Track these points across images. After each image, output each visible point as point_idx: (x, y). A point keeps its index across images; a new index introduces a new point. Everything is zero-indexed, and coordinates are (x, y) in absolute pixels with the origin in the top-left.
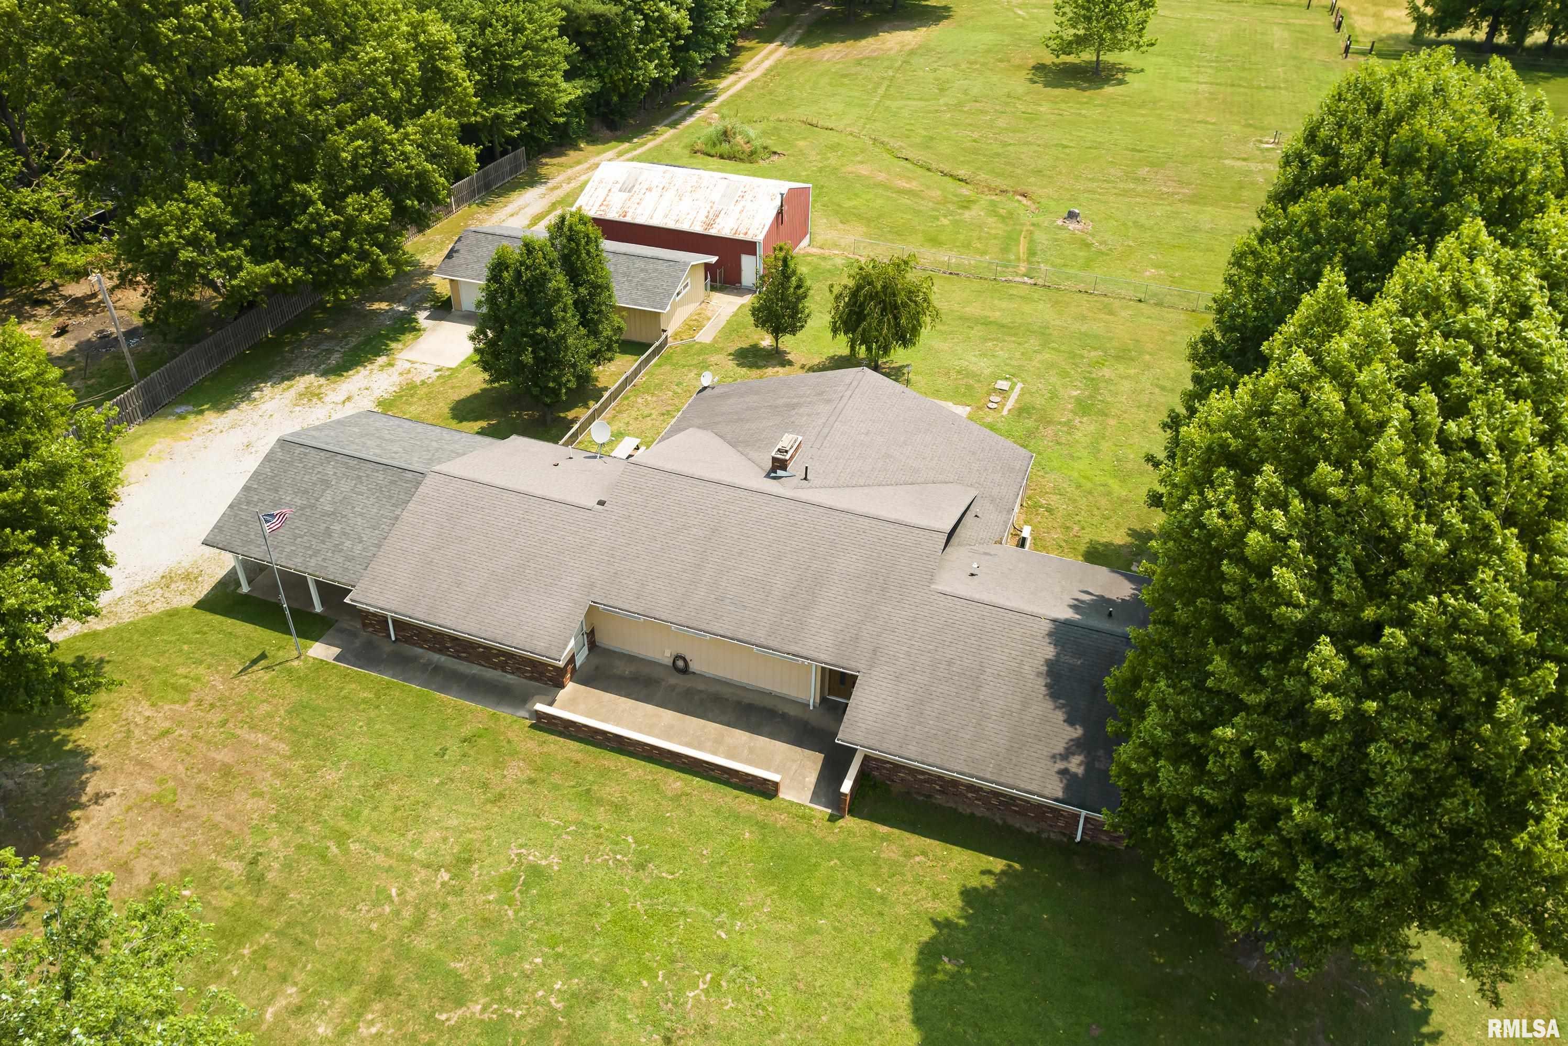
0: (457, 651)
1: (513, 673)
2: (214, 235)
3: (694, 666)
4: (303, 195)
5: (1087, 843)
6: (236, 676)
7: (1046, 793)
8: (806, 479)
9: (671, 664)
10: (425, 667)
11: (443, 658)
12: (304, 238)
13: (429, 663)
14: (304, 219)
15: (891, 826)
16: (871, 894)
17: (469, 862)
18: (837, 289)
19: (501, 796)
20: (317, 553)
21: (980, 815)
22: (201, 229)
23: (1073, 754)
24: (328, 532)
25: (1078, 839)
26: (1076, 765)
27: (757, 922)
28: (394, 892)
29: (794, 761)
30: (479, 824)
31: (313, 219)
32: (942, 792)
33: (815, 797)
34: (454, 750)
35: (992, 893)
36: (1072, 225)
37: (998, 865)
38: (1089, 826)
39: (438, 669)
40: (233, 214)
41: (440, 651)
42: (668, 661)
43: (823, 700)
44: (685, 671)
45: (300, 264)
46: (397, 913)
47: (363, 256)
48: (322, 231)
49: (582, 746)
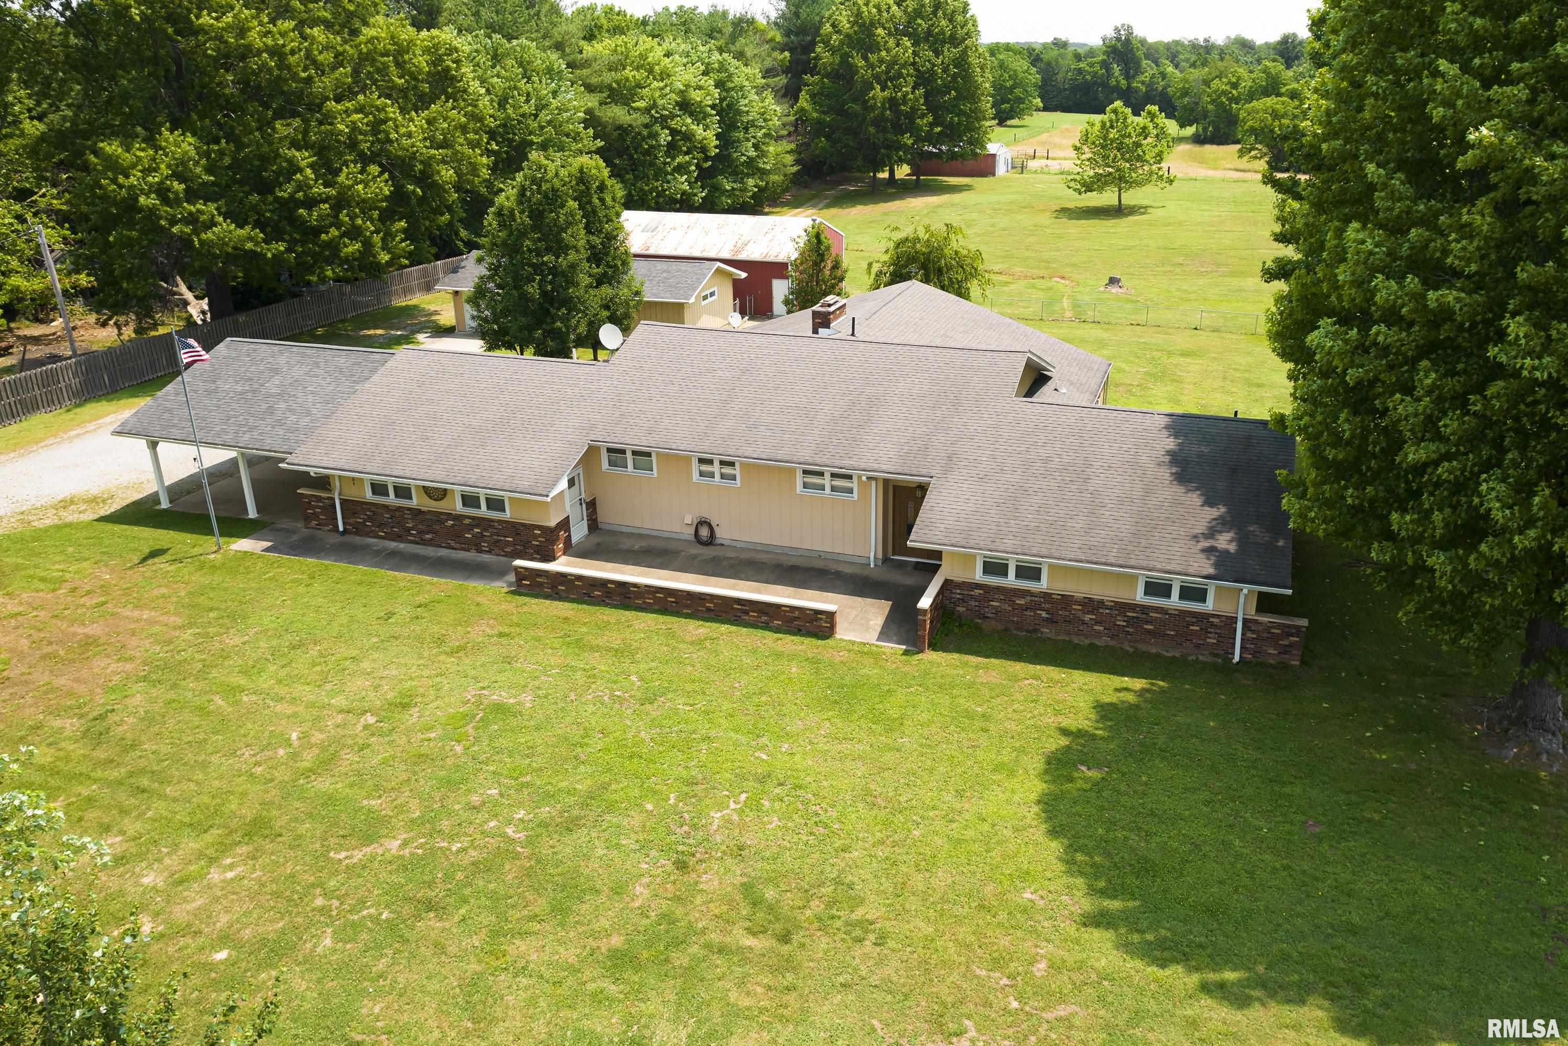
0: (420, 532)
1: (489, 552)
2: (183, 186)
3: (722, 534)
4: (291, 161)
5: (1249, 662)
6: (131, 568)
7: (1191, 570)
8: (853, 334)
9: (692, 538)
10: (378, 553)
11: (402, 545)
12: (288, 207)
13: (385, 549)
14: (290, 188)
15: (987, 657)
16: (970, 715)
17: (405, 706)
18: (876, 268)
19: (460, 649)
20: (251, 429)
21: (1103, 644)
22: (167, 177)
23: (1220, 532)
24: (271, 410)
25: (1237, 658)
26: (1225, 541)
27: (811, 743)
28: (294, 736)
29: (852, 608)
30: (426, 673)
31: (300, 187)
32: (1051, 621)
33: (884, 634)
34: (404, 612)
35: (1137, 707)
36: (1114, 290)
37: (1138, 684)
38: (1249, 635)
39: (393, 554)
40: (209, 170)
41: (398, 538)
42: (689, 532)
43: (886, 560)
44: (711, 541)
45: (283, 240)
46: (295, 756)
47: (354, 233)
48: (311, 203)
49: (575, 605)
